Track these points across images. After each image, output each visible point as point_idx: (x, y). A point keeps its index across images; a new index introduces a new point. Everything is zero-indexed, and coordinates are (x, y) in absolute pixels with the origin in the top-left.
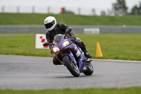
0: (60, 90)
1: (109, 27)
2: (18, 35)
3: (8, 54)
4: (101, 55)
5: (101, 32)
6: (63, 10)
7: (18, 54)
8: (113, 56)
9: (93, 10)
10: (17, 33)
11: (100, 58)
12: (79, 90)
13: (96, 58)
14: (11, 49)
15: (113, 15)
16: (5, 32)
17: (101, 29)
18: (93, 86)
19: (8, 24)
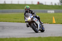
0: (36, 38)
1: (58, 10)
2: (18, 13)
3: (14, 22)
4: (55, 22)
5: (55, 12)
6: (38, 3)
7: (18, 22)
8: (60, 23)
9: (52, 3)
10: (18, 12)
11: (54, 24)
12: (45, 38)
13: (53, 24)
14: (15, 20)
15: (60, 5)
16: (13, 12)
17: (55, 11)
18: (51, 36)
19: (14, 9)
